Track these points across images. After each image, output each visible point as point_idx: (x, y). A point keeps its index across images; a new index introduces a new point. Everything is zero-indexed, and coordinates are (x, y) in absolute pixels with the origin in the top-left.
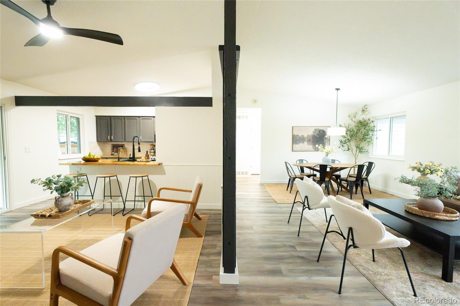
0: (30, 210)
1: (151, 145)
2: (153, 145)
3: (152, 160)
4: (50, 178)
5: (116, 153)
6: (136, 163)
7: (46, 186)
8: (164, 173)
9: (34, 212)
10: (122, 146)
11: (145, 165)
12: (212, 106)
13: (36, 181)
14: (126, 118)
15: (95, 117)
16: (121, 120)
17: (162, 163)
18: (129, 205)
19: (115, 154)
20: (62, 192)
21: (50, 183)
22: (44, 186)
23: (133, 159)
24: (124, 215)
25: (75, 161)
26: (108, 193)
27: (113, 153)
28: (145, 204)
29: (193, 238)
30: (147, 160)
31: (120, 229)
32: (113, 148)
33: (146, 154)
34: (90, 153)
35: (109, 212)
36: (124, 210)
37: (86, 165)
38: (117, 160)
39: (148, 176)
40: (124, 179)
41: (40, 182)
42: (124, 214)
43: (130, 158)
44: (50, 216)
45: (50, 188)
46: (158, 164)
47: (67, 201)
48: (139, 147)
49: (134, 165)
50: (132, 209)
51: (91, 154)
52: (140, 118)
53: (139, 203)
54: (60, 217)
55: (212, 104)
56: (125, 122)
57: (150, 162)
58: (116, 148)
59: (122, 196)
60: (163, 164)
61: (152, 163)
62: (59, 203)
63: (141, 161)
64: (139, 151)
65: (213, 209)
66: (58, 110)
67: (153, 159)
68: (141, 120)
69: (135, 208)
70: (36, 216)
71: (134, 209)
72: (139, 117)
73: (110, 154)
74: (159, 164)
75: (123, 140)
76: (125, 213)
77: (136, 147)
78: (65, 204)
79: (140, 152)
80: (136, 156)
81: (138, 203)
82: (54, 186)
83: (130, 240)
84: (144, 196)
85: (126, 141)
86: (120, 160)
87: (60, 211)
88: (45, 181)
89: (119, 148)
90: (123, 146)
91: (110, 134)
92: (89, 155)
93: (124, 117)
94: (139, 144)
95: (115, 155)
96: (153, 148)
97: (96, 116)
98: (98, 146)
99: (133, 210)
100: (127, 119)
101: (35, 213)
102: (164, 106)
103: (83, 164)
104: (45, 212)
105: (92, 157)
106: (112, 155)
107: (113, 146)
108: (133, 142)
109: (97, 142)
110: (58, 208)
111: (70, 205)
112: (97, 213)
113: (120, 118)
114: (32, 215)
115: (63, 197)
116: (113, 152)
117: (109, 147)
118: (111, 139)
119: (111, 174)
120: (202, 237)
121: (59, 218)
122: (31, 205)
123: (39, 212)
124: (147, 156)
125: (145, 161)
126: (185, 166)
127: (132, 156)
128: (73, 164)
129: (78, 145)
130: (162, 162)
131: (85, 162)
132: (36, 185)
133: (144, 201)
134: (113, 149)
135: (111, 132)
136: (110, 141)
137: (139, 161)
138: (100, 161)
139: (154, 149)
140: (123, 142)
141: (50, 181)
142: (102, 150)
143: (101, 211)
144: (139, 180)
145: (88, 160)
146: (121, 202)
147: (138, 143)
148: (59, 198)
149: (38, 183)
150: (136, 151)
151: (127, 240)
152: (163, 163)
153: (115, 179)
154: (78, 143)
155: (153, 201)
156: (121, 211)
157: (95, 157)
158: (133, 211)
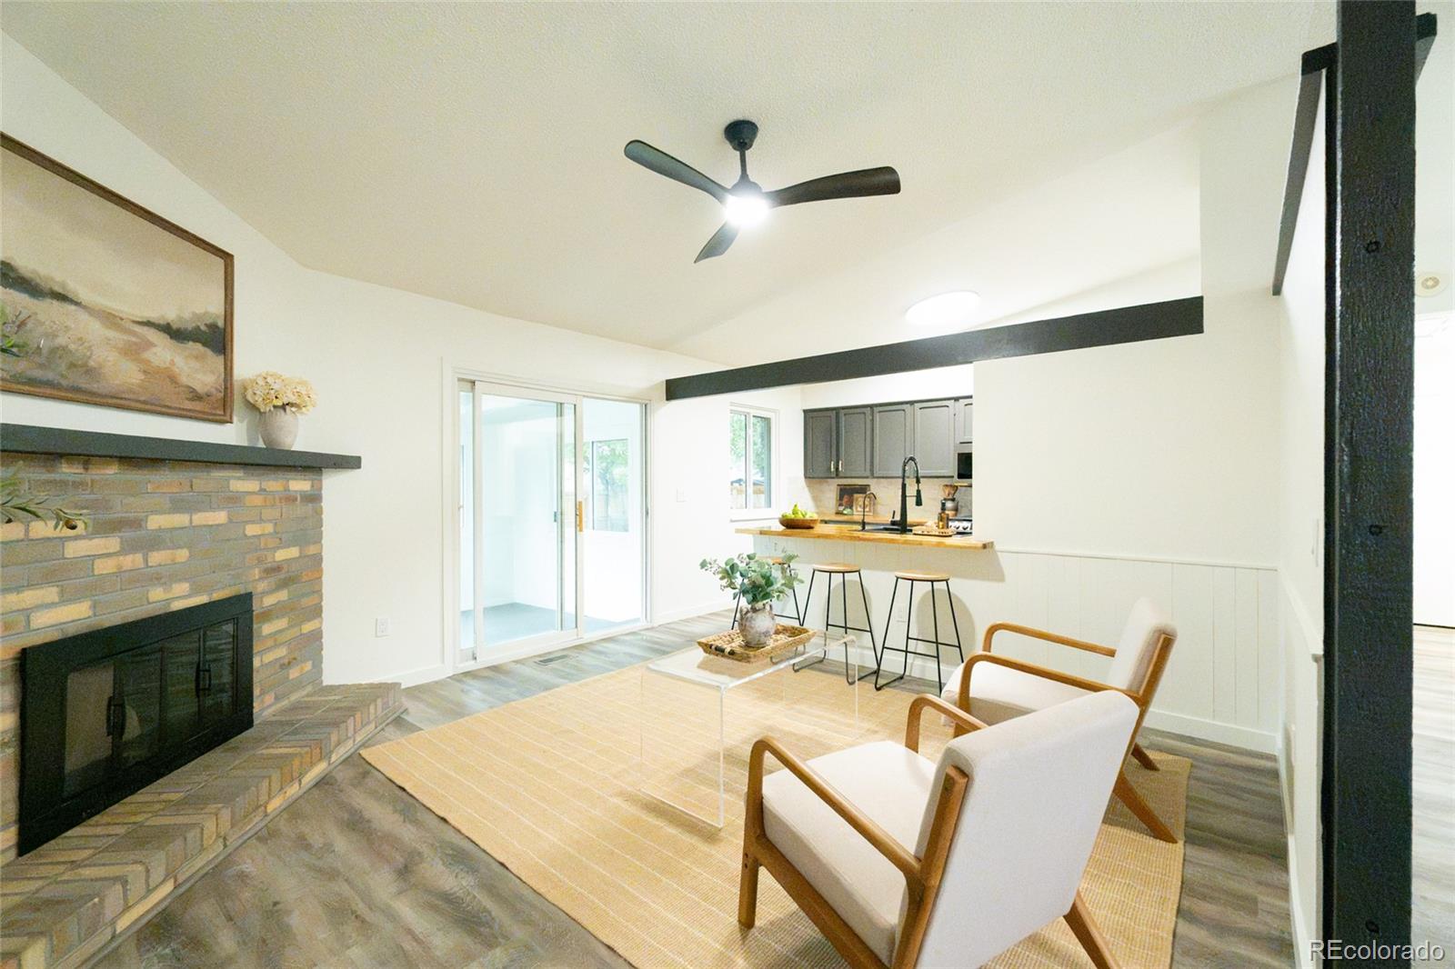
0: (683, 631)
1: (947, 486)
2: (951, 486)
3: (959, 533)
4: (733, 559)
5: (849, 510)
6: (909, 537)
7: (726, 580)
8: (997, 575)
9: (703, 637)
10: (863, 490)
11: (939, 544)
12: (1199, 330)
13: (709, 566)
14: (876, 409)
15: (803, 414)
16: (863, 415)
17: (992, 543)
18: (893, 663)
19: (845, 512)
20: (755, 599)
21: (733, 573)
22: (722, 578)
23: (902, 526)
24: (878, 689)
25: (764, 525)
26: (837, 618)
27: (841, 508)
28: (941, 667)
29: (1133, 835)
30: (942, 530)
31: (873, 727)
32: (840, 495)
33: (940, 511)
34: (796, 506)
35: (841, 670)
36: (877, 673)
37: (790, 536)
38: (860, 528)
39: (947, 581)
40: (878, 583)
41: (715, 567)
42: (878, 686)
43: (893, 523)
44: (732, 653)
45: (732, 585)
46: (980, 545)
47: (762, 623)
48: (919, 492)
49: (906, 542)
50: (898, 676)
51: (799, 508)
52: (916, 404)
53: (919, 662)
54: (752, 660)
55: (1202, 327)
56: (873, 420)
57: (953, 538)
58: (848, 494)
59: (871, 632)
60: (997, 547)
61: (957, 541)
62: (748, 624)
63: (926, 533)
64: (919, 503)
65: (1206, 741)
66: (732, 404)
67: (961, 530)
68: (919, 412)
69: (907, 673)
70: (708, 648)
71: (905, 677)
72: (912, 403)
73: (834, 511)
74: (985, 546)
75: (868, 473)
76: (881, 682)
77: (911, 491)
78: (758, 630)
79: (921, 505)
80: (910, 519)
81: (914, 660)
82: (738, 580)
83: (964, 778)
84: (937, 643)
85: (875, 475)
86: (867, 528)
87: (748, 645)
88: (724, 566)
89: (855, 495)
90: (866, 489)
91: (834, 458)
92: (795, 512)
93: (872, 406)
94: (918, 482)
95: (845, 515)
96: (951, 497)
97: (805, 411)
98: (806, 489)
99: (902, 678)
100: (880, 412)
101: (703, 640)
102: (1004, 356)
103: (779, 534)
104: (720, 641)
105: (800, 516)
106: (838, 513)
107: (841, 490)
108: (903, 478)
109: (806, 477)
110: (744, 636)
111: (766, 634)
112: (812, 669)
113: (858, 410)
114: (700, 643)
115: (755, 610)
116: (840, 505)
117: (830, 492)
118: (837, 469)
119: (845, 565)
120: (1174, 841)
121: (749, 662)
122: (699, 617)
123: (711, 638)
124: (944, 519)
125: (937, 534)
126: (1080, 557)
127: (898, 518)
128: (762, 533)
129: (765, 489)
130: (992, 540)
131: (784, 528)
132: (709, 573)
133: (938, 657)
134: (841, 498)
135: (838, 450)
136: (834, 475)
137: (920, 532)
138: (820, 529)
139: (953, 500)
140: (867, 477)
141: (733, 567)
142: (816, 499)
143: (819, 664)
144: (922, 589)
145: (792, 525)
146: (868, 648)
147: (915, 480)
148: (747, 612)
149: (713, 570)
150: (911, 502)
151: (953, 773)
152: (995, 544)
153: (856, 582)
154: (765, 485)
155: (978, 661)
156: (869, 675)
157: (807, 517)
158: (903, 681)
